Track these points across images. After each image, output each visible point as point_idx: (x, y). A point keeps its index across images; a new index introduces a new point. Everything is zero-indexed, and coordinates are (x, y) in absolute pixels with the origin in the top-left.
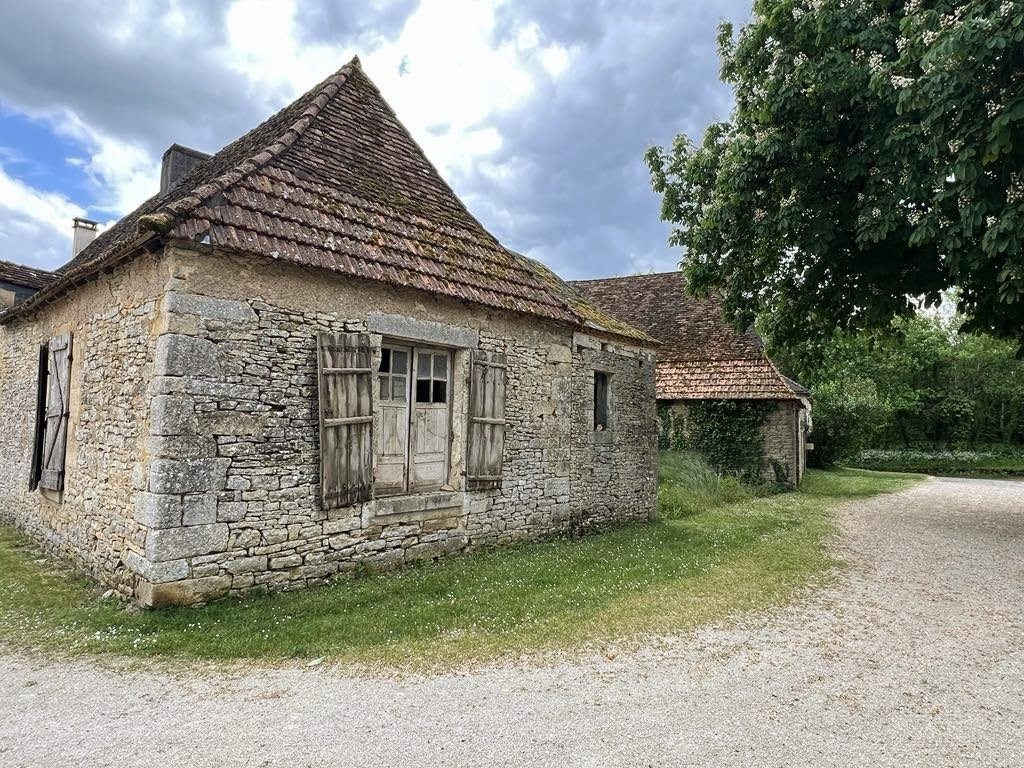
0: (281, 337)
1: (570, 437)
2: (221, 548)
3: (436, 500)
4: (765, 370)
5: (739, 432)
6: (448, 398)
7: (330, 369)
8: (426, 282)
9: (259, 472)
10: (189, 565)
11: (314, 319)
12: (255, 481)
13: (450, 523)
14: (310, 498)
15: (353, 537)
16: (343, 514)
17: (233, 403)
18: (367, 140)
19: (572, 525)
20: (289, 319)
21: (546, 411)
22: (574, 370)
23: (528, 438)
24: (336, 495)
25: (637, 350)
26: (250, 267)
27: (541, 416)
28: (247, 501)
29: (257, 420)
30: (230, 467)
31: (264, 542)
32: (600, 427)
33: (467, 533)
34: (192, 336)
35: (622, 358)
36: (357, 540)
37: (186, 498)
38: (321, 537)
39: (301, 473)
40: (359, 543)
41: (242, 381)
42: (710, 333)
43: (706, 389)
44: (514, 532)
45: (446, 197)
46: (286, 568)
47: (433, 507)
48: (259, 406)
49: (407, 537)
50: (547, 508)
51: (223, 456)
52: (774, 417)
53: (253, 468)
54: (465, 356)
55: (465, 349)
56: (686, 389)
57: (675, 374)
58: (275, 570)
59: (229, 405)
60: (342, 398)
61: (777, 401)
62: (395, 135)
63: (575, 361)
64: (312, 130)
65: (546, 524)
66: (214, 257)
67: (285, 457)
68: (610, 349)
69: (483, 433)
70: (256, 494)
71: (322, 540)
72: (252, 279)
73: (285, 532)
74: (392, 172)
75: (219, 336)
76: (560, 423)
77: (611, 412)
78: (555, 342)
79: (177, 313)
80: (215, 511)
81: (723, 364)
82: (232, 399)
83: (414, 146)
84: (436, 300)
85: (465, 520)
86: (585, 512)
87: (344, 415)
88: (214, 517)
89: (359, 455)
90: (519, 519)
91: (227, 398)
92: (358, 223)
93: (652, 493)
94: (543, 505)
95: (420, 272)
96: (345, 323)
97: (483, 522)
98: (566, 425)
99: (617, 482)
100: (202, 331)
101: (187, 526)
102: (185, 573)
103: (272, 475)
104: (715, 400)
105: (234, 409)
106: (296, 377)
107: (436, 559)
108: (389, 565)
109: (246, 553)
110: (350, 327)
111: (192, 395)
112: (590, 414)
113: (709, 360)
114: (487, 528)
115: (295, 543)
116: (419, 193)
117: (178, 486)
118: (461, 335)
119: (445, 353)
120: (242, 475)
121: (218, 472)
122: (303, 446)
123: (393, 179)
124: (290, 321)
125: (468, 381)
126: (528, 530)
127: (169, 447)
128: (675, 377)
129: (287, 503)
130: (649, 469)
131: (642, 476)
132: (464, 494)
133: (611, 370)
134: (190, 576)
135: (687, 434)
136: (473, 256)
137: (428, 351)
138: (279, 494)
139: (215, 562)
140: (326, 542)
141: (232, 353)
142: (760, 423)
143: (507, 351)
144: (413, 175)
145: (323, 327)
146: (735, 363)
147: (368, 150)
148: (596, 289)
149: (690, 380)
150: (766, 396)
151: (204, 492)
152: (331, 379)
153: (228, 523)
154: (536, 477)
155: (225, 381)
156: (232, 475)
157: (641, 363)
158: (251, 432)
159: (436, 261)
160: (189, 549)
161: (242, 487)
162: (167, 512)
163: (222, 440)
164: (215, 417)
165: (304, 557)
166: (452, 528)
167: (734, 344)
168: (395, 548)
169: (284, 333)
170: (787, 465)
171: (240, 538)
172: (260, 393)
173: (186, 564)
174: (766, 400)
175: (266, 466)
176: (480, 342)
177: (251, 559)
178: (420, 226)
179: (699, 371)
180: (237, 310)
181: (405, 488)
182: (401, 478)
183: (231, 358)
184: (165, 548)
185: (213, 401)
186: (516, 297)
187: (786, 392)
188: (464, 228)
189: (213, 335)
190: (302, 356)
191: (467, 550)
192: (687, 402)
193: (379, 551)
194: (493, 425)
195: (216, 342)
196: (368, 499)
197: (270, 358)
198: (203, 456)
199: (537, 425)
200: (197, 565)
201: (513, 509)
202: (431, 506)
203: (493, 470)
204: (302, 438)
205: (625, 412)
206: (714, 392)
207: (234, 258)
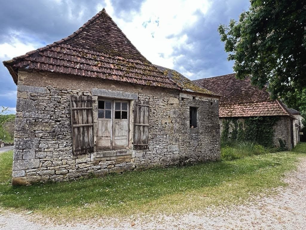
0: (58, 98)
1: (178, 131)
2: (37, 167)
3: (120, 152)
4: (275, 105)
5: (264, 128)
6: (128, 117)
7: (75, 108)
8: (114, 78)
9: (50, 142)
10: (25, 172)
11: (72, 92)
12: (49, 145)
13: (127, 160)
14: (70, 151)
15: (88, 164)
16: (83, 157)
17: (40, 120)
18: (104, 34)
19: (180, 162)
20: (61, 92)
21: (168, 121)
22: (180, 106)
23: (160, 131)
24: (79, 150)
25: (210, 99)
26: (46, 76)
27: (166, 123)
28: (47, 152)
29: (50, 125)
30: (40, 141)
31: (53, 165)
32: (193, 127)
33: (135, 164)
34: (26, 99)
35: (203, 102)
36: (89, 165)
37: (24, 150)
38: (75, 164)
39: (67, 143)
40: (90, 166)
41: (44, 113)
42: (253, 92)
43: (251, 113)
44: (154, 164)
45: (132, 50)
46: (61, 174)
47: (120, 155)
48: (50, 121)
49: (110, 165)
50: (169, 156)
51: (37, 137)
52: (279, 123)
53: (49, 141)
54: (133, 102)
55: (133, 100)
56: (243, 113)
57: (240, 108)
58: (58, 175)
59: (39, 121)
60: (80, 118)
61: (280, 116)
62: (115, 32)
63: (180, 103)
64: (83, 32)
65: (169, 161)
66: (33, 73)
67: (60, 137)
68: (197, 98)
69: (139, 129)
70: (50, 150)
71: (75, 165)
72: (47, 80)
73: (61, 162)
74: (112, 43)
75: (35, 98)
76: (174, 125)
77: (198, 121)
78: (171, 97)
79: (20, 91)
80: (34, 155)
81: (259, 103)
82: (41, 119)
83: (122, 35)
84: (120, 83)
85: (134, 159)
86: (186, 157)
87: (81, 123)
88: (34, 157)
89: (88, 137)
90: (157, 159)
91: (38, 118)
92: (92, 60)
93: (218, 151)
94: (167, 154)
95: (113, 74)
96: (83, 93)
97: (141, 160)
98: (177, 126)
99: (201, 147)
100: (29, 97)
101: (24, 159)
102: (24, 174)
103: (56, 143)
104: (254, 117)
105: (41, 122)
106: (64, 111)
107: (122, 173)
108: (102, 174)
109: (46, 168)
110: (85, 94)
111: (25, 117)
112: (188, 122)
113: (253, 103)
114: (143, 162)
115: (65, 166)
116: (122, 49)
117: (21, 147)
118: (130, 96)
119: (126, 102)
120: (44, 143)
121: (35, 142)
122: (67, 134)
123: (112, 45)
124: (62, 92)
125: (133, 111)
126: (161, 163)
127: (17, 134)
128: (240, 109)
129: (62, 153)
130: (216, 142)
131: (213, 144)
132: (133, 150)
133: (197, 106)
134: (26, 175)
135: (244, 129)
136: (138, 68)
137: (119, 101)
138: (58, 149)
139: (35, 171)
140: (77, 166)
141: (40, 104)
142: (273, 125)
143: (150, 100)
144: (121, 44)
145: (75, 94)
146: (263, 103)
147: (104, 37)
148: (212, 80)
149: (245, 110)
150: (275, 114)
151: (31, 149)
152: (75, 111)
153: (40, 159)
154: (164, 144)
155: (38, 113)
156: (41, 143)
157: (212, 103)
158: (48, 129)
159: (121, 71)
160: (25, 167)
161: (44, 147)
162: (17, 155)
163: (37, 132)
164: (34, 124)
165: (68, 171)
166: (128, 162)
167: (263, 96)
168: (105, 168)
169: (60, 97)
170: (285, 140)
171: (44, 164)
172: (51, 116)
173: (24, 172)
174: (275, 116)
175: (53, 141)
176: (139, 98)
177: (48, 171)
178: (118, 60)
179: (249, 106)
180: (41, 90)
181: (111, 148)
182: (110, 145)
183: (39, 105)
184: (17, 166)
185: (33, 119)
186: (153, 81)
187: (284, 113)
188: (138, 60)
189: (33, 98)
190: (67, 104)
191: (135, 170)
192: (243, 118)
193: (98, 169)
194: (144, 126)
195: (34, 100)
196: (93, 152)
197: (54, 105)
198: (30, 137)
199: (164, 126)
200: (28, 172)
201: (154, 156)
202: (118, 154)
203: (144, 142)
204: (67, 131)
205: (204, 121)
206: (254, 114)
207: (40, 73)
